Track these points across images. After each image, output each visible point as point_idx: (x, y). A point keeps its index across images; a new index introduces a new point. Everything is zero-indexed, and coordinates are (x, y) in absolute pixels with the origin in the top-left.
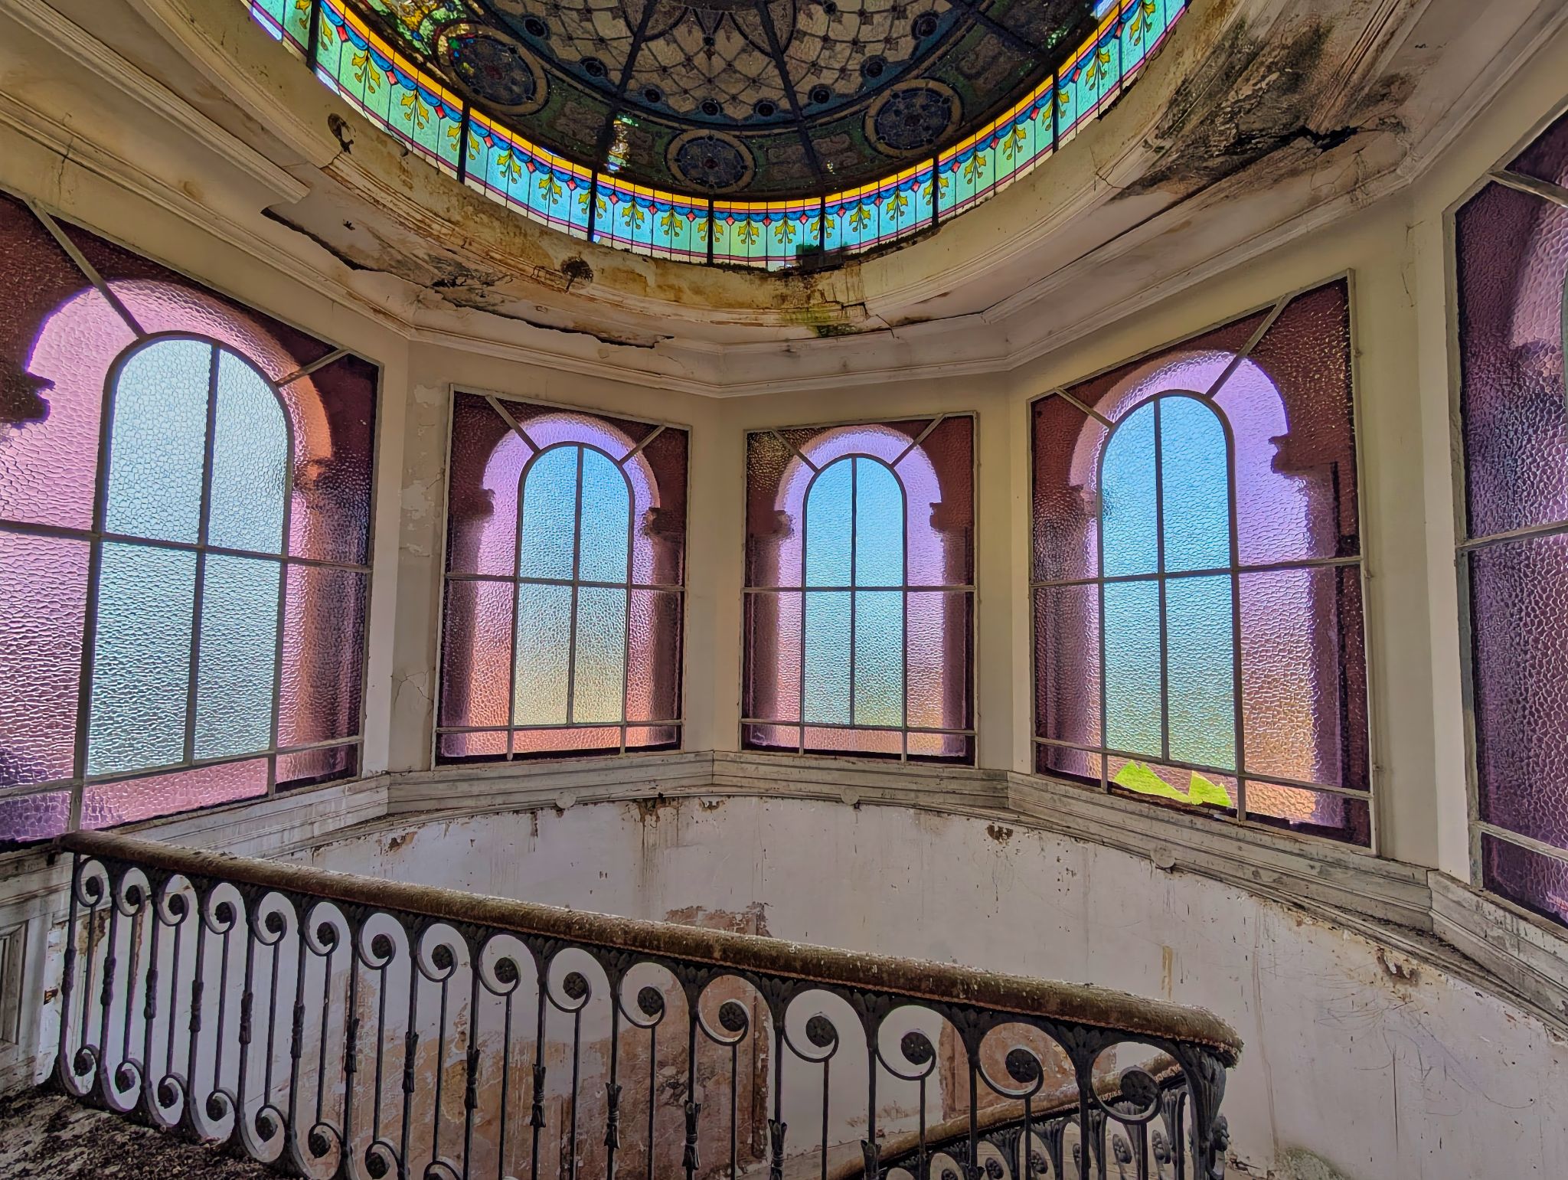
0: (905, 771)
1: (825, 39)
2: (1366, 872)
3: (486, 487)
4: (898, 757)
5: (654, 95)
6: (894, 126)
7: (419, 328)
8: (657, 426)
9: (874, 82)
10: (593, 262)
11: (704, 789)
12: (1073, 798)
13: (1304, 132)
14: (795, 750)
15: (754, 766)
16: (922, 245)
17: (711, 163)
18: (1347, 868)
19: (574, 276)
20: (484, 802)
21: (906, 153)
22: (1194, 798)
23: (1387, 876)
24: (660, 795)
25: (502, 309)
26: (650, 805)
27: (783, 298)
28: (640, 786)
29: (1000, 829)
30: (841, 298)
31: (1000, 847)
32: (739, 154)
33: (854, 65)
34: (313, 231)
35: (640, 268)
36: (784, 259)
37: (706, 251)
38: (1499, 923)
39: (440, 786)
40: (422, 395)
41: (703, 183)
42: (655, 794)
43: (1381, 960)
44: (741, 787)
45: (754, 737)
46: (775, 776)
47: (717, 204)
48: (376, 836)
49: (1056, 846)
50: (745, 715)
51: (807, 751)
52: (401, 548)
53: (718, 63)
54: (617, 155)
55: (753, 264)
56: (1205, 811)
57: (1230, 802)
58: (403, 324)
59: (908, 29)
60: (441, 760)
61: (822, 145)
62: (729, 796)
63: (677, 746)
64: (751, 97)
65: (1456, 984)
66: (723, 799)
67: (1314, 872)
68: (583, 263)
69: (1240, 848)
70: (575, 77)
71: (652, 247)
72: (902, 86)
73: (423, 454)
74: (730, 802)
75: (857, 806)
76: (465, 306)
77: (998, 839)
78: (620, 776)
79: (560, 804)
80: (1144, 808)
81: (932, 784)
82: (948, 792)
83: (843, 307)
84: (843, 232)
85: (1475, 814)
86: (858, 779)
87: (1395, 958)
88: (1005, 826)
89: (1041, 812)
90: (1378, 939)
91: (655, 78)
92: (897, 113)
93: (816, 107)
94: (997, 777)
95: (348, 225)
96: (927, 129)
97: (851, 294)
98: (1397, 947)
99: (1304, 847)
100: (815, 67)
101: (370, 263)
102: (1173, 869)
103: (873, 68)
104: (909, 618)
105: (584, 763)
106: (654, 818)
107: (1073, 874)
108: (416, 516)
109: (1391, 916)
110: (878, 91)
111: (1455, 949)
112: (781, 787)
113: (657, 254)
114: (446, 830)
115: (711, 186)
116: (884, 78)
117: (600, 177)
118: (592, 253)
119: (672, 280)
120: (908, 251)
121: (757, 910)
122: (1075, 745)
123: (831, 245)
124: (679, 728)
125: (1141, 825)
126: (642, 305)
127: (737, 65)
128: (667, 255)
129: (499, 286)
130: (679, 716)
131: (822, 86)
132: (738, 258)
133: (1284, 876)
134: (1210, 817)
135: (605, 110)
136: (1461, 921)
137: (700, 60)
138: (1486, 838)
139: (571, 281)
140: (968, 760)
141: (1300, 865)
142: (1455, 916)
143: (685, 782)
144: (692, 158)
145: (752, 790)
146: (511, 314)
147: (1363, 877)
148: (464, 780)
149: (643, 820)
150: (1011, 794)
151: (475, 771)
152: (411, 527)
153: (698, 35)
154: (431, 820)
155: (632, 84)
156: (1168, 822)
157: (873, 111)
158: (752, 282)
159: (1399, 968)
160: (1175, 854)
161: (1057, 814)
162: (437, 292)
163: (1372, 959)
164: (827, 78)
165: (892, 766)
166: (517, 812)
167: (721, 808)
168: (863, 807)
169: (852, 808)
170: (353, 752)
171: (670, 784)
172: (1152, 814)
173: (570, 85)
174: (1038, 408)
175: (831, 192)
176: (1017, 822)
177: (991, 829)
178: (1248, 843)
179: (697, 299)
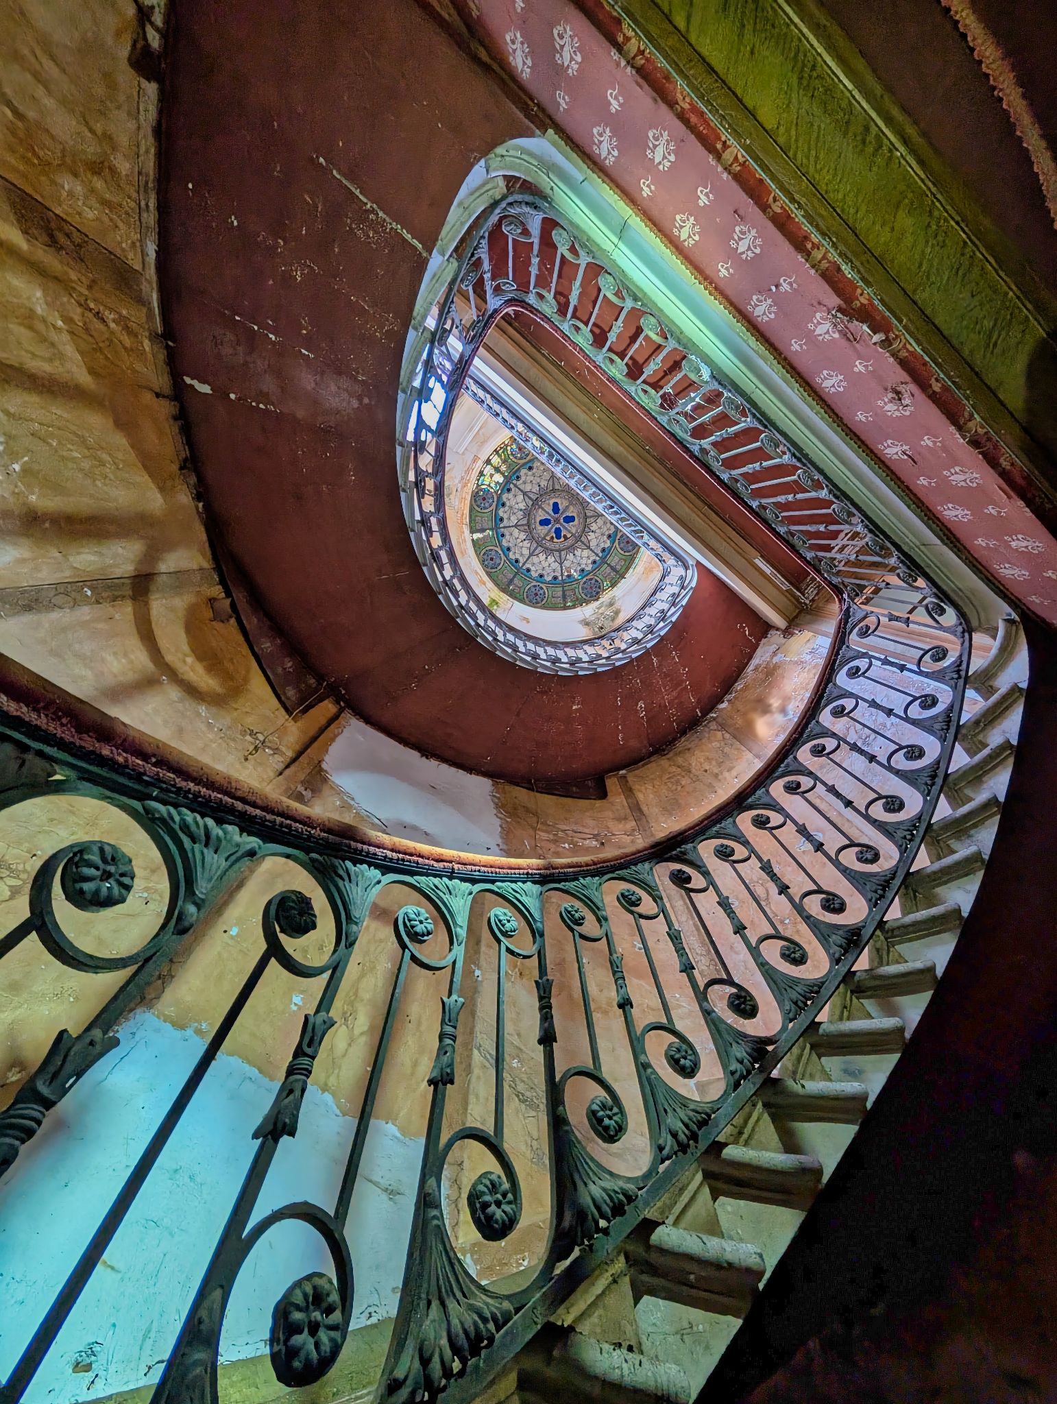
5: (503, 535)
9: (538, 579)
17: (492, 559)
33: (540, 572)
41: (484, 561)
54: (477, 536)
59: (552, 576)
61: (516, 581)
64: (518, 556)
70: (495, 517)
72: (541, 585)
91: (507, 534)
92: (535, 590)
93: (525, 572)
100: (533, 565)
103: (541, 576)
127: (523, 549)
131: (530, 569)
135: (490, 527)
137: (519, 540)
153: (524, 538)
155: (502, 530)
157: (532, 585)
173: (492, 517)
175: (504, 592)
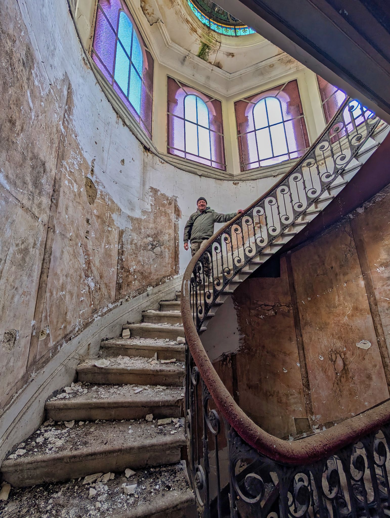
4: (210, 166)
8: (149, 50)
12: (253, 172)
14: (183, 158)
22: (280, 161)
24: (149, 148)
30: (216, 38)
31: (236, 186)
45: (170, 151)
46: (179, 163)
49: (250, 183)
50: (168, 145)
51: (187, 159)
66: (165, 162)
74: (167, 164)
79: (126, 121)
83: (216, 41)
88: (237, 182)
94: (232, 175)
97: (219, 39)
102: (277, 175)
106: (147, 154)
107: (254, 187)
114: (96, 83)
123: (212, 27)
124: (151, 136)
125: (269, 170)
140: (225, 171)
149: (144, 152)
161: (249, 177)
167: (164, 165)
168: (202, 177)
169: (199, 176)
174: (236, 103)
175: (211, 19)
176: (240, 180)
177: (234, 183)
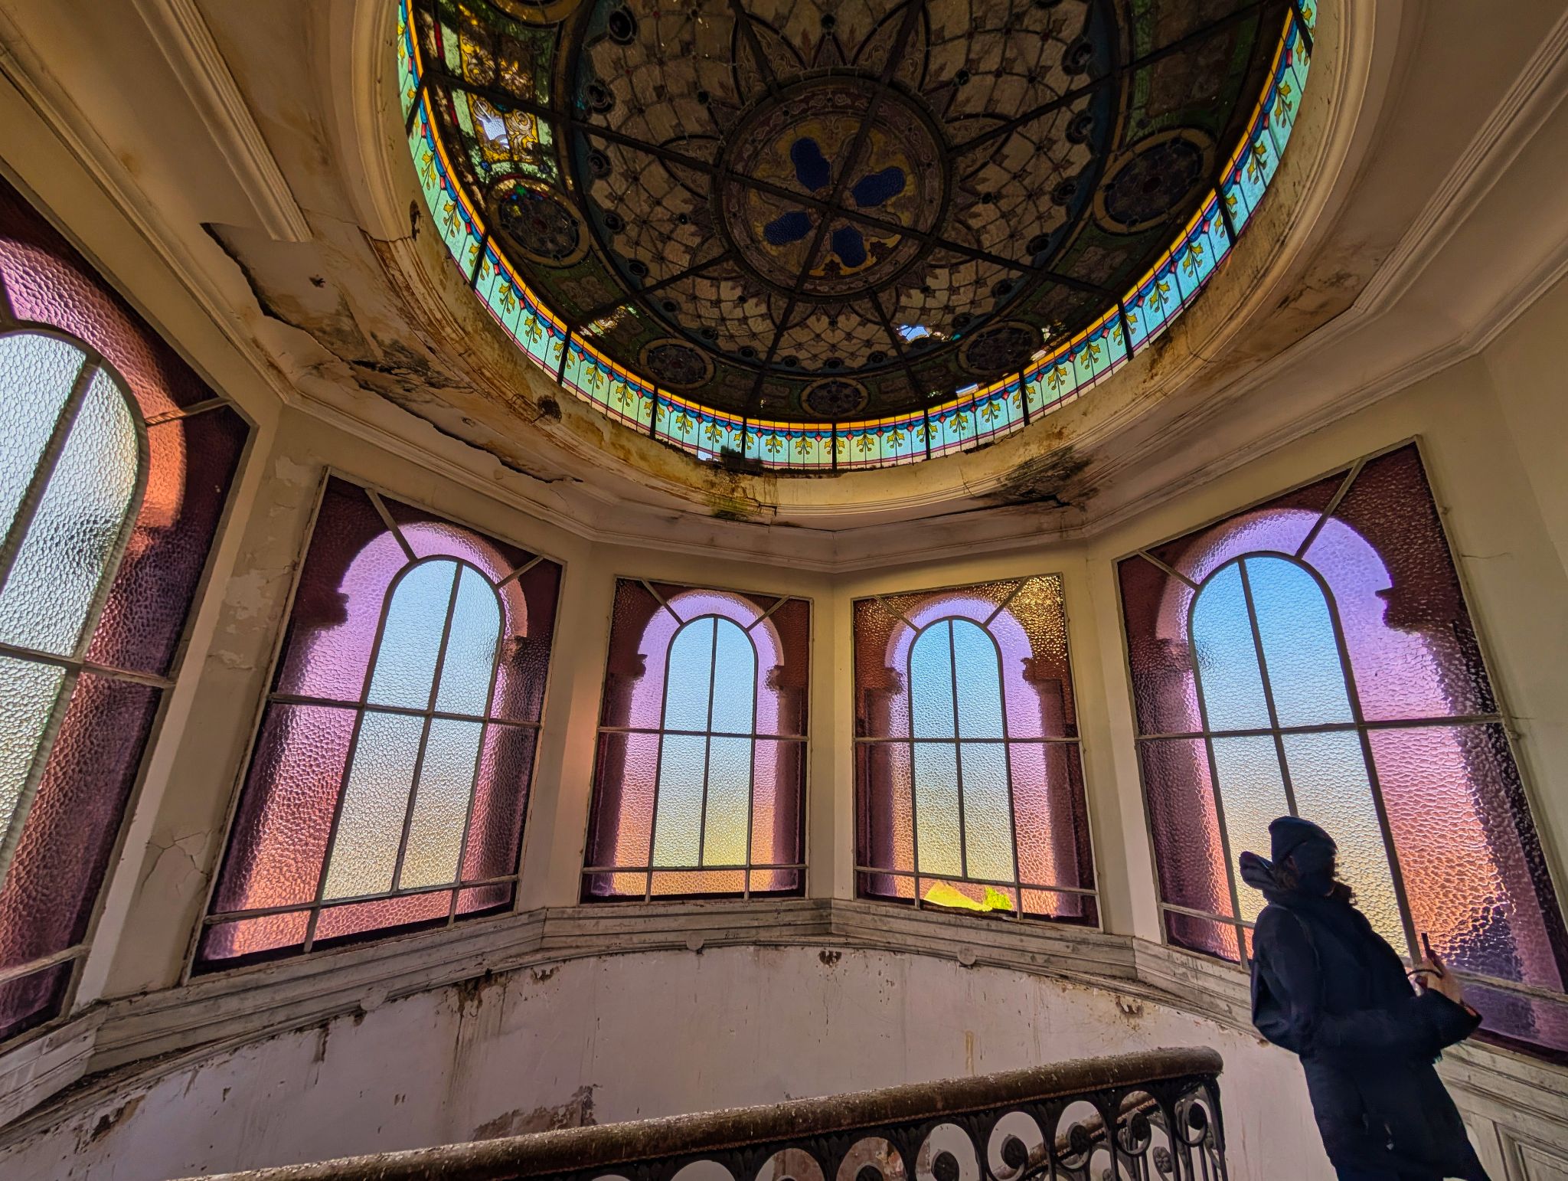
0: (749, 909)
1: (818, 336)
2: (1099, 945)
3: (341, 591)
4: (740, 895)
5: (670, 306)
6: (822, 398)
7: (305, 396)
8: (536, 556)
9: (828, 370)
10: (563, 406)
11: (539, 956)
12: (892, 917)
13: (1054, 498)
14: (641, 898)
15: (593, 922)
16: (825, 480)
17: (677, 364)
18: (1089, 943)
19: (546, 413)
20: (256, 1023)
21: (816, 414)
22: (986, 907)
23: (1112, 946)
24: (489, 972)
25: (414, 406)
26: (471, 988)
27: (713, 485)
28: (464, 964)
29: (831, 953)
30: (760, 499)
31: (830, 971)
32: (705, 369)
33: (824, 357)
34: (251, 264)
35: (600, 424)
36: (711, 452)
37: (649, 425)
38: (1183, 965)
39: (193, 1009)
40: (285, 469)
41: (659, 373)
42: (480, 971)
43: (1118, 1004)
44: (577, 947)
45: (596, 888)
46: (618, 930)
47: (661, 392)
48: (74, 1123)
49: (879, 961)
50: (587, 863)
51: (654, 898)
52: (210, 656)
53: (738, 313)
54: (598, 327)
55: (686, 449)
56: (996, 915)
57: (1012, 907)
58: (289, 387)
59: (867, 354)
60: (203, 967)
61: (767, 388)
62: (564, 961)
63: (509, 907)
64: (743, 342)
65: (1164, 1010)
66: (559, 965)
67: (1069, 950)
68: (556, 404)
69: (1022, 941)
70: (615, 267)
71: (607, 407)
72: (843, 380)
73: (270, 539)
74: (566, 969)
75: (699, 952)
76: (371, 390)
77: (828, 963)
78: (444, 953)
79: (364, 1006)
80: (952, 918)
81: (770, 919)
82: (785, 925)
83: (760, 506)
84: (758, 448)
85: (1159, 899)
86: (704, 923)
87: (1127, 1000)
88: (835, 950)
89: (864, 933)
90: (1116, 990)
91: (682, 299)
92: (829, 392)
93: (783, 367)
94: (824, 905)
95: (318, 282)
96: (839, 407)
97: (768, 497)
98: (1130, 993)
99: (1063, 933)
100: (799, 346)
101: (294, 318)
102: (976, 964)
103: (834, 363)
104: (756, 763)
105: (406, 943)
106: (476, 1003)
107: (892, 984)
108: (242, 615)
109: (1118, 974)
110: (826, 376)
111: (1157, 988)
112: (623, 941)
113: (610, 415)
114: (192, 1081)
115: (664, 378)
116: (835, 371)
117: (574, 335)
118: (564, 398)
119: (624, 442)
120: (814, 481)
121: (583, 1098)
122: (885, 870)
123: (750, 455)
124: (515, 884)
125: (948, 933)
126: (593, 454)
127: (750, 322)
128: (619, 419)
129: (447, 393)
130: (516, 871)
131: (796, 358)
132: (675, 440)
133: (1051, 956)
134: (1000, 919)
135: (619, 295)
136: (1157, 967)
137: (726, 307)
138: (1167, 913)
139: (542, 416)
140: (800, 892)
141: (1058, 947)
142: (1153, 965)
143: (513, 951)
144: (665, 356)
145: (592, 950)
146: (423, 414)
147: (1096, 948)
148: (232, 994)
149: (461, 1008)
150: (834, 919)
151: (255, 976)
152: (231, 629)
153: (738, 292)
154: (170, 1071)
155: (660, 293)
156: (971, 927)
157: (815, 385)
158: (687, 464)
159: (1130, 1007)
160: (976, 952)
161: (878, 933)
162: (351, 368)
163: (1113, 1005)
164: (802, 355)
165: (736, 905)
166: (300, 1030)
167: (554, 978)
168: (706, 952)
169: (694, 954)
170: (65, 975)
171: (496, 957)
172: (958, 922)
173: (604, 267)
175: (752, 417)
176: (847, 945)
177: (822, 955)
178: (1028, 935)
179: (642, 464)
